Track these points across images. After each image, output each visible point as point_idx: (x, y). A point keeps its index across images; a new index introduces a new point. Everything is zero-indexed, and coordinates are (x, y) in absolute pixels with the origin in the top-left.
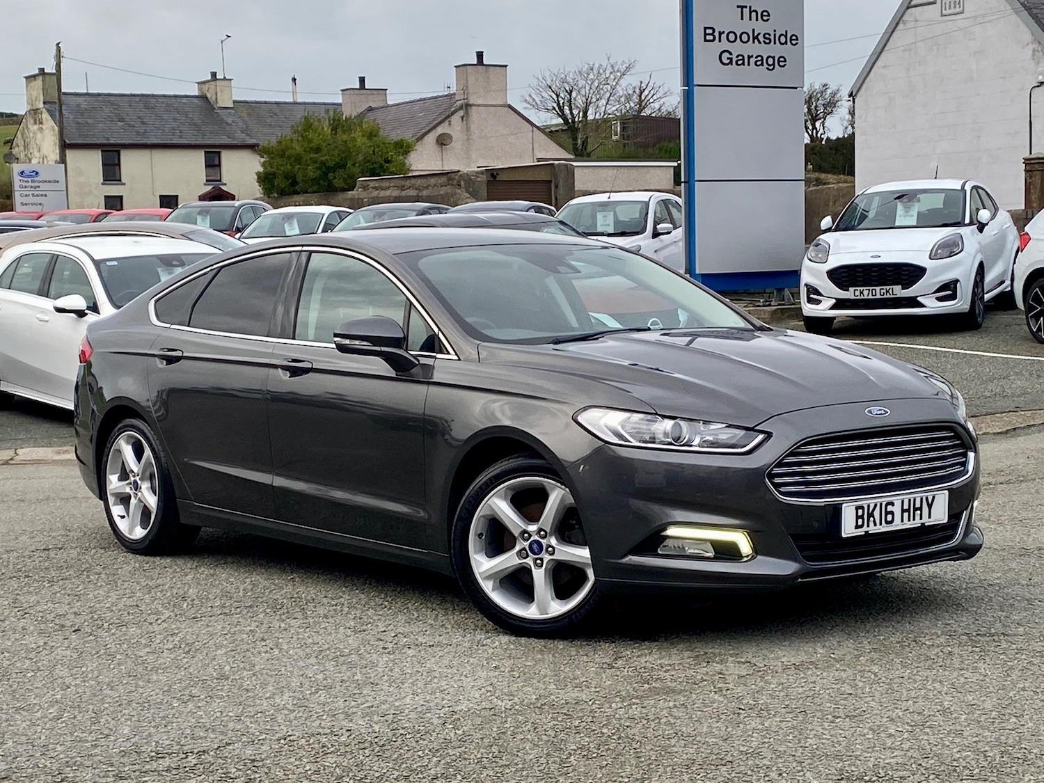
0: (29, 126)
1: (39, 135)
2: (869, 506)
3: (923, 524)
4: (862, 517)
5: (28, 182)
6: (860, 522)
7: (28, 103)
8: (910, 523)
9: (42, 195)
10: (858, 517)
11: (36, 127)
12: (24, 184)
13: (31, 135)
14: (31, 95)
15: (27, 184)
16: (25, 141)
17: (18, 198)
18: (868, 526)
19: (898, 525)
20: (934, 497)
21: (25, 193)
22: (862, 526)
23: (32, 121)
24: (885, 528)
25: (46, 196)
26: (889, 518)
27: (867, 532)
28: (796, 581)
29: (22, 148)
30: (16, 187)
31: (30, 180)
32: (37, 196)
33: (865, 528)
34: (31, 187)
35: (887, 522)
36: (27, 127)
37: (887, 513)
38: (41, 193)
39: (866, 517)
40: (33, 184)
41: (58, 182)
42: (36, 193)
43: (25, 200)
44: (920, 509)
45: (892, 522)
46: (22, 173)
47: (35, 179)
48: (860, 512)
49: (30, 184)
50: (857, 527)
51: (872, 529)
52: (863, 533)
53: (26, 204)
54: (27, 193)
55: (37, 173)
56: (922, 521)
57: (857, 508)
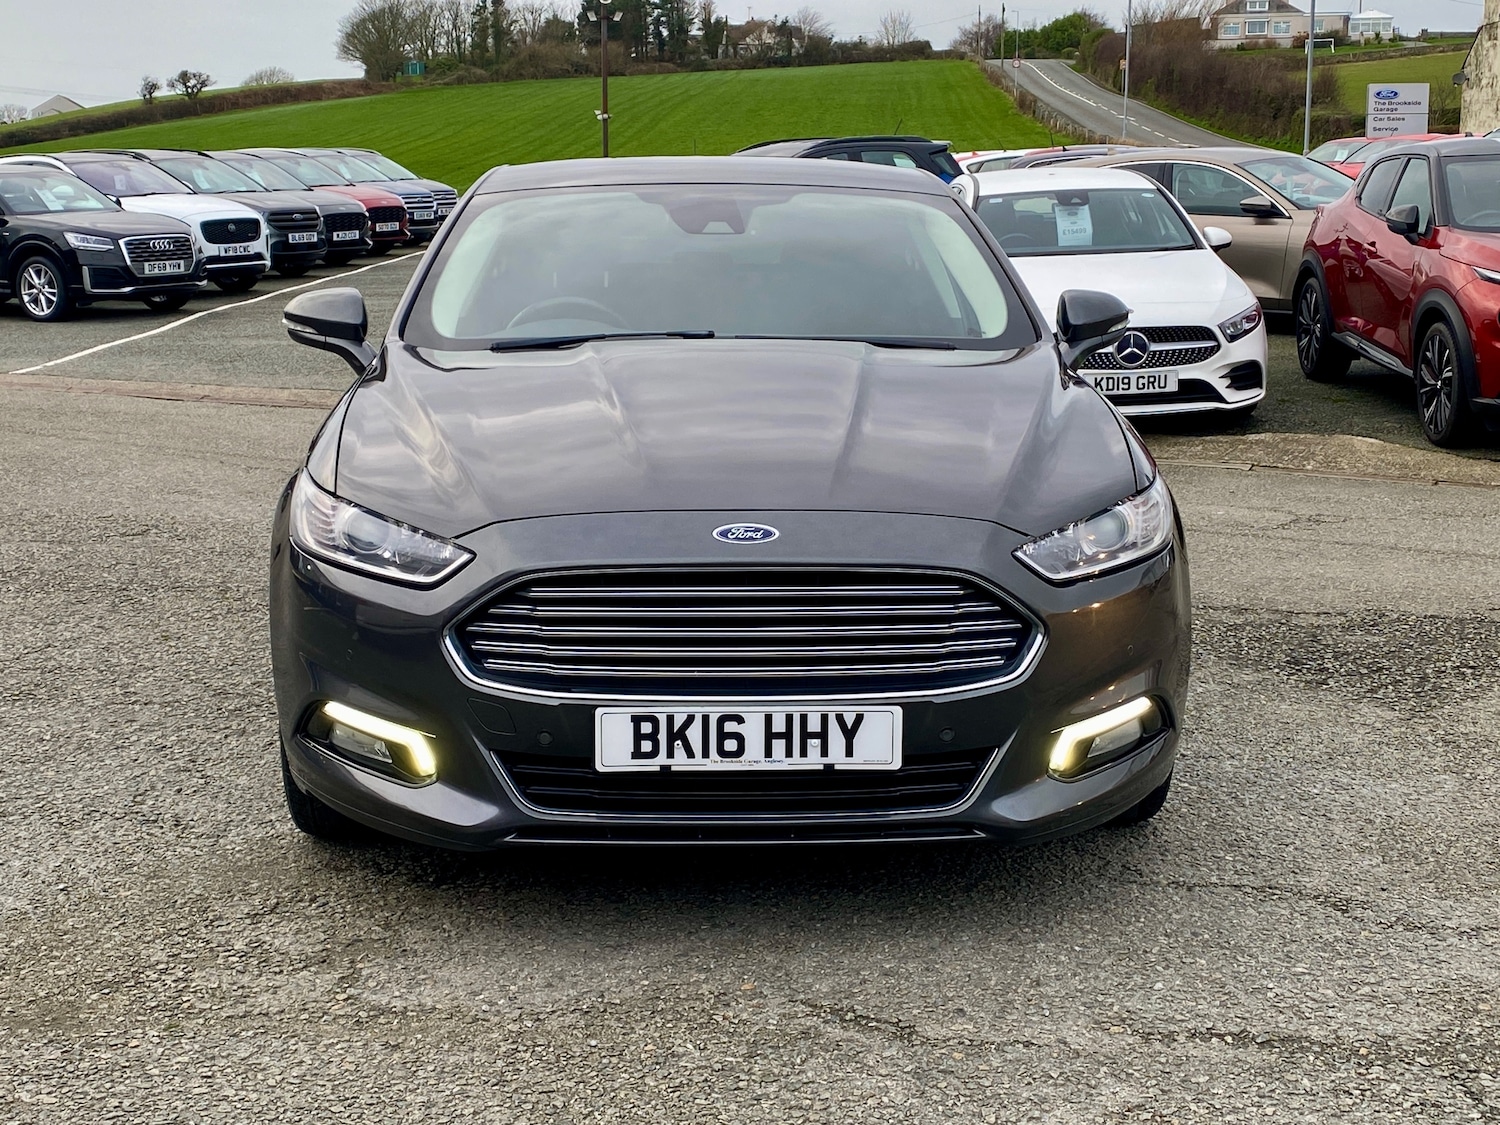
0: (1484, 43)
1: (1491, 52)
2: (670, 719)
3: (829, 767)
4: (653, 737)
5: (1384, 104)
6: (646, 746)
7: (1485, 17)
8: (789, 760)
9: (1399, 119)
10: (638, 737)
11: (1490, 43)
12: (1380, 107)
13: (1485, 53)
14: (1489, 7)
15: (1383, 107)
16: (1477, 59)
17: (1370, 124)
18: (670, 755)
19: (754, 759)
20: (859, 718)
21: (1379, 116)
22: (654, 753)
23: (1487, 37)
24: (715, 764)
25: (1403, 119)
26: (731, 745)
27: (665, 769)
28: (499, 840)
29: (1474, 67)
30: (1370, 110)
31: (1387, 102)
32: (1393, 119)
33: (662, 759)
34: (1388, 110)
35: (722, 753)
36: (1481, 44)
37: (723, 736)
38: (1398, 116)
39: (662, 737)
40: (1390, 107)
41: (1420, 103)
42: (1392, 116)
43: (1379, 125)
44: (823, 735)
45: (740, 752)
46: (1378, 94)
47: (1393, 101)
48: (646, 728)
49: (1387, 106)
50: (637, 754)
51: (680, 762)
52: (658, 769)
53: (1379, 129)
54: (1382, 116)
55: (1396, 94)
56: (826, 760)
57: (637, 720)
